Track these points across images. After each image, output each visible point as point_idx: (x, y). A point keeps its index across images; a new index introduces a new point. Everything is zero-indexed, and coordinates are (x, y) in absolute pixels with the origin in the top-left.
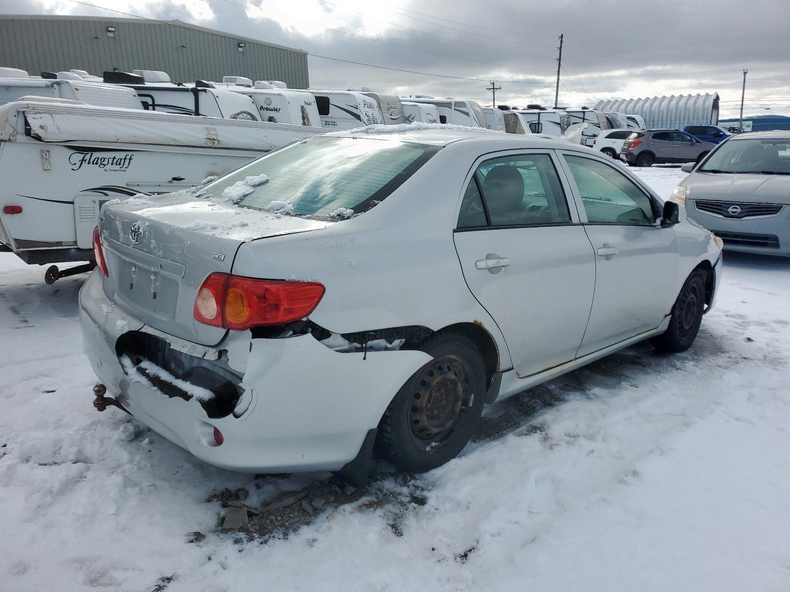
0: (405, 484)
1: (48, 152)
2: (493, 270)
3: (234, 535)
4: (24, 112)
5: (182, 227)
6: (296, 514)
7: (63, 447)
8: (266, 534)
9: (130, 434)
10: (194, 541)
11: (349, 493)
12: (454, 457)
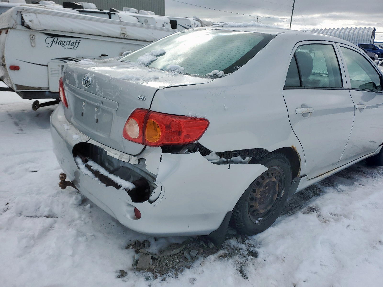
0: (243, 242)
1: (34, 36)
2: (304, 115)
3: (145, 274)
4: (21, 12)
5: (117, 77)
6: (181, 260)
7: (41, 207)
8: (164, 274)
9: (79, 201)
10: (121, 277)
11: (211, 247)
12: (270, 227)
